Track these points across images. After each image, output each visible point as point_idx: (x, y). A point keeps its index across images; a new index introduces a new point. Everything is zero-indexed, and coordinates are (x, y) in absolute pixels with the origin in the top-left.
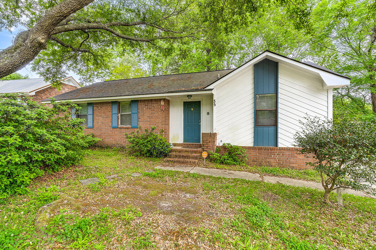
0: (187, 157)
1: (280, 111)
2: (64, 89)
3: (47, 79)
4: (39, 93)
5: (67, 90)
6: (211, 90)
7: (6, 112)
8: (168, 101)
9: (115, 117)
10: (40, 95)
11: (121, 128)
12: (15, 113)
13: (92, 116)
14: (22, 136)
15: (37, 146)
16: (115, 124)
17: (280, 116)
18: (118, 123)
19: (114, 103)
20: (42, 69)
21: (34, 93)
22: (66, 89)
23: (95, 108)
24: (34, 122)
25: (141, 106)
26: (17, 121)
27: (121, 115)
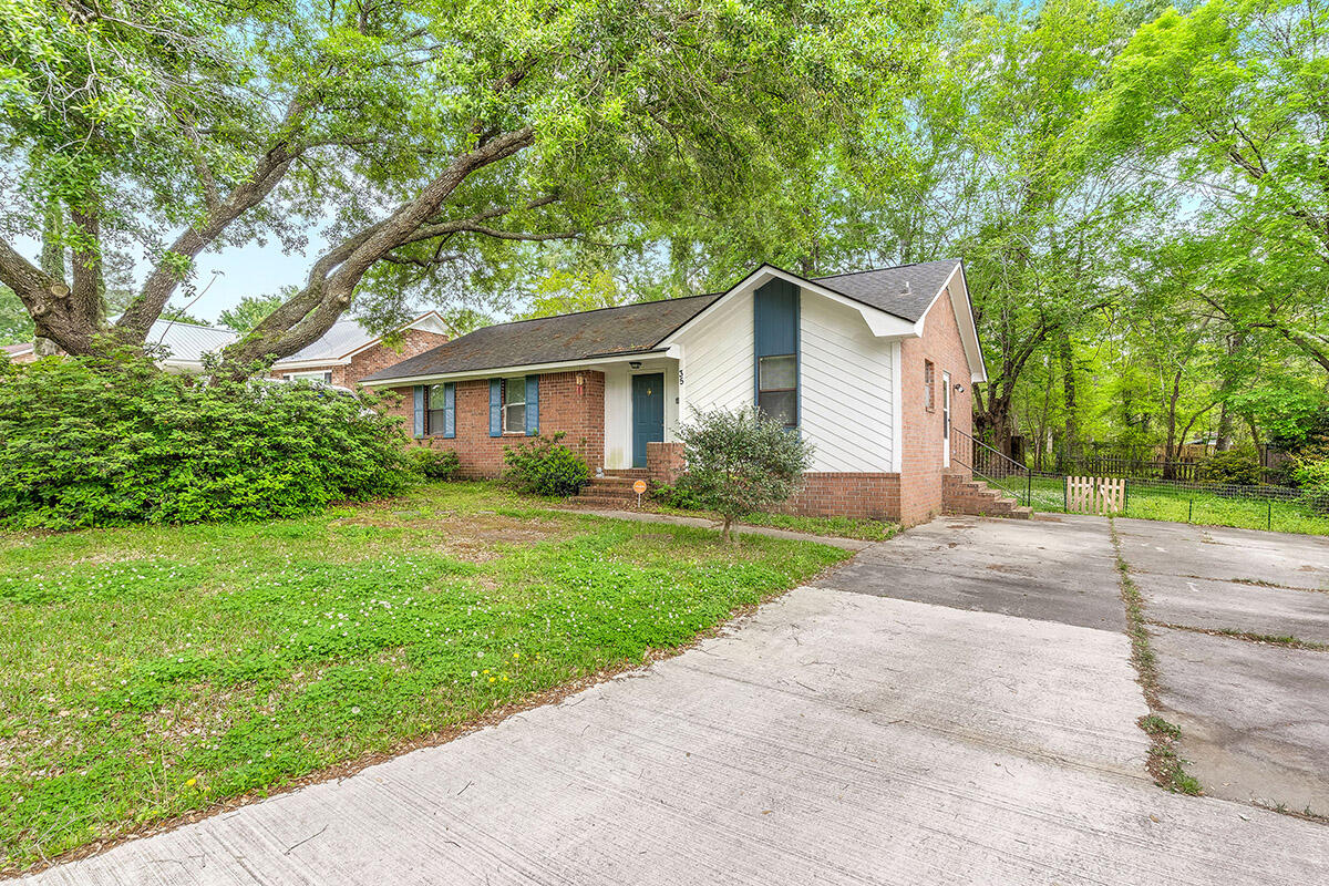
0: (614, 494)
1: (803, 391)
2: (416, 344)
3: (373, 330)
4: (360, 358)
5: (423, 347)
6: (664, 350)
7: (299, 409)
8: (602, 375)
9: (496, 411)
10: (362, 362)
11: (507, 437)
12: (309, 409)
13: (452, 411)
14: (317, 440)
15: (335, 454)
16: (495, 429)
17: (804, 402)
18: (502, 426)
19: (493, 381)
20: (361, 310)
21: (348, 360)
22: (422, 344)
23: (459, 394)
24: (329, 420)
25: (545, 386)
26: (311, 420)
27: (508, 408)
